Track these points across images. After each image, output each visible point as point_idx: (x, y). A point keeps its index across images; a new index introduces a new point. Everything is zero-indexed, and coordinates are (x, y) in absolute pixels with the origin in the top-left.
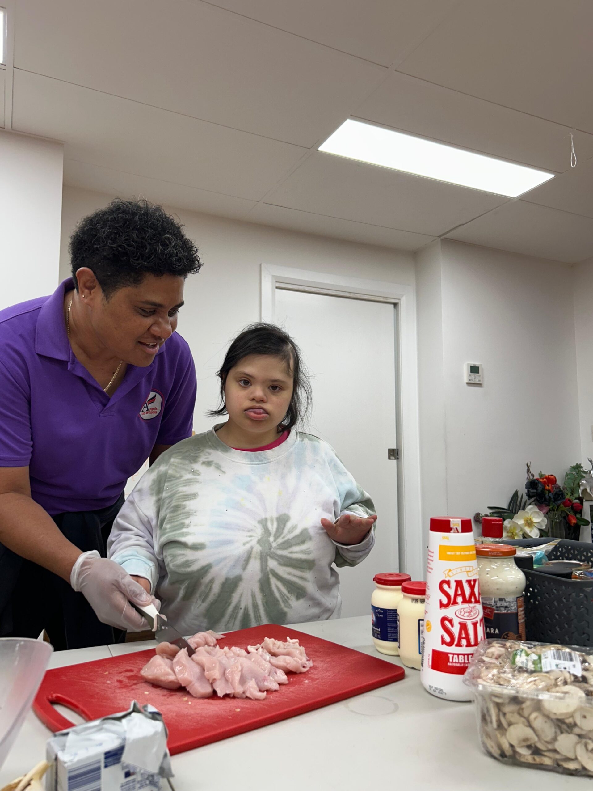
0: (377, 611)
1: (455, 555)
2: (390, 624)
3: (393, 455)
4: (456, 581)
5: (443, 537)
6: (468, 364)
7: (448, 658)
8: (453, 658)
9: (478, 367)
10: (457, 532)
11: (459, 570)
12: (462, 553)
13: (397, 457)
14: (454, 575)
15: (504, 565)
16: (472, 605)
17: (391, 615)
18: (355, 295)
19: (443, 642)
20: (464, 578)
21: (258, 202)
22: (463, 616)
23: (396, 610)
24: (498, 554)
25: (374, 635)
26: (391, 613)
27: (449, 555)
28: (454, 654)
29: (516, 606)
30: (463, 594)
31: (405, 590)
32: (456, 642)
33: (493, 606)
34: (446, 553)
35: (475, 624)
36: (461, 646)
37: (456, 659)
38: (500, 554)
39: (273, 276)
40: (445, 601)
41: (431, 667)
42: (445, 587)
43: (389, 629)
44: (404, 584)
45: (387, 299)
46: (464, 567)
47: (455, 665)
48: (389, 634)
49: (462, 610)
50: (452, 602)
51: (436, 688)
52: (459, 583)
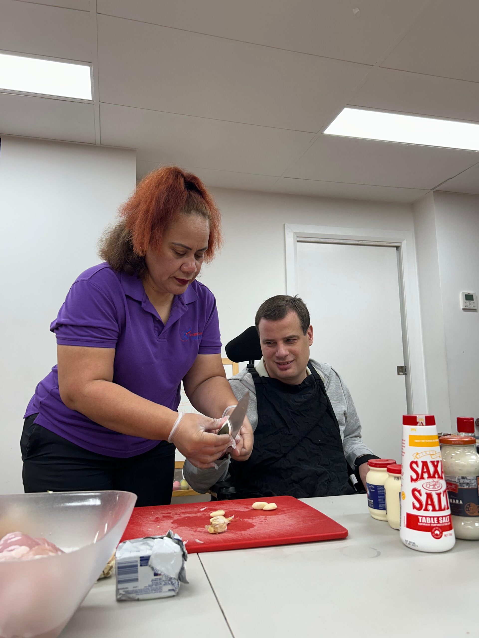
0: (370, 487)
1: (422, 443)
2: (380, 496)
3: (402, 371)
4: (423, 462)
5: (411, 429)
6: (463, 293)
7: (418, 519)
8: (422, 519)
9: (472, 295)
10: (421, 425)
11: (424, 454)
12: (427, 441)
13: (405, 372)
14: (420, 457)
15: (465, 451)
16: (436, 480)
17: (381, 490)
18: (362, 242)
19: (414, 507)
20: (428, 460)
21: (280, 177)
22: (429, 488)
23: (383, 486)
24: (459, 443)
25: (369, 506)
26: (381, 489)
27: (416, 442)
28: (422, 516)
29: (476, 483)
30: (428, 471)
31: (389, 471)
32: (424, 508)
33: (457, 483)
34: (414, 441)
35: (439, 495)
36: (428, 510)
37: (424, 520)
38: (461, 443)
39: (295, 233)
40: (414, 477)
41: (406, 526)
42: (414, 466)
43: (379, 500)
44: (388, 466)
45: (390, 244)
46: (428, 451)
47: (424, 524)
48: (379, 504)
49: (428, 483)
50: (419, 477)
51: (410, 542)
52: (425, 464)
